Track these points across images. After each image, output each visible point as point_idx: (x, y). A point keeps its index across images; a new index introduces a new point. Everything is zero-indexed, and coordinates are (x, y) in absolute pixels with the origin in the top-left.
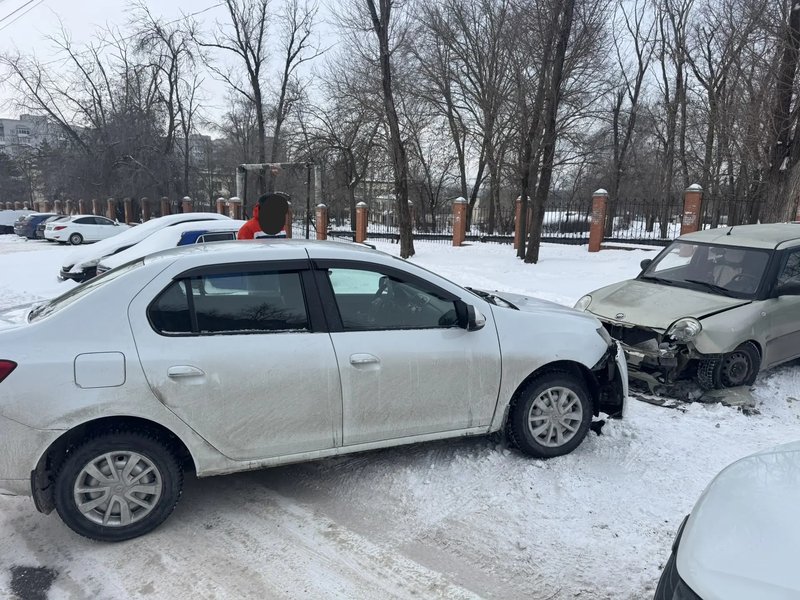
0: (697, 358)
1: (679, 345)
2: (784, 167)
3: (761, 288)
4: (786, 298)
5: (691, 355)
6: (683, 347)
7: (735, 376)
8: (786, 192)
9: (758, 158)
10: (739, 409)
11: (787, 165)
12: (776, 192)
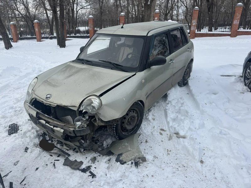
0: (103, 124)
1: (89, 117)
2: (149, 3)
3: (141, 63)
4: (154, 67)
5: (98, 124)
6: (92, 118)
7: (130, 124)
8: (150, 13)
9: (142, 6)
10: (132, 163)
11: (150, 2)
12: (147, 14)
